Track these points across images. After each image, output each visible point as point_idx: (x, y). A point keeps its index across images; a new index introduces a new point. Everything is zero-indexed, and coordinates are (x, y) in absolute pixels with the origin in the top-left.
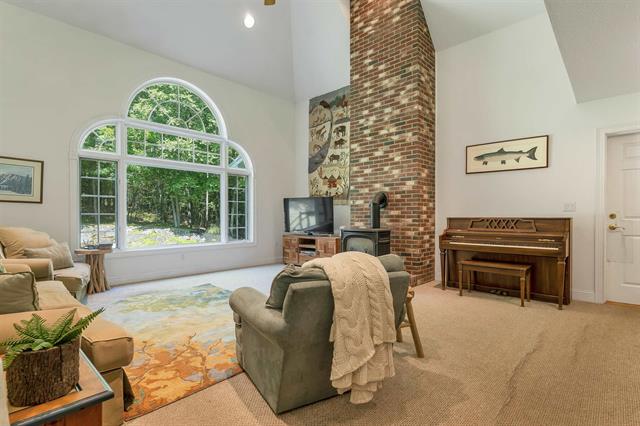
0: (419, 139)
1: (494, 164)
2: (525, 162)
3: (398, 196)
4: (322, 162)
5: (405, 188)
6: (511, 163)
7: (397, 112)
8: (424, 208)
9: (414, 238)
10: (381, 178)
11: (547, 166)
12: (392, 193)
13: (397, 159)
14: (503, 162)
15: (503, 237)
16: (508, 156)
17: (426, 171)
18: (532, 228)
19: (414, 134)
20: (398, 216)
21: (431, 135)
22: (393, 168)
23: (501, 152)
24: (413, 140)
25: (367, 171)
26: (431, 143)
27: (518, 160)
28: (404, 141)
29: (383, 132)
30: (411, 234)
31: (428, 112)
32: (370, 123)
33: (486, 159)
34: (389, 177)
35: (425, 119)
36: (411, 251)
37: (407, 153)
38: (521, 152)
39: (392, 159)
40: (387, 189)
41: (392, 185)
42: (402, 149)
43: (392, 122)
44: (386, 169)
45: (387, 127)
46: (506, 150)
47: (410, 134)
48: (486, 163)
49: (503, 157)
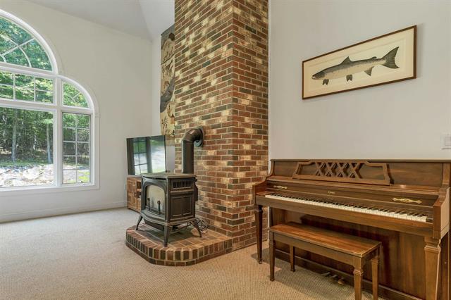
0: (235, 52)
1: (338, 82)
2: (381, 73)
3: (214, 131)
4: (170, 99)
5: (220, 120)
6: (360, 78)
7: (213, 22)
8: (247, 147)
9: (230, 187)
10: (199, 109)
11: (414, 77)
12: (208, 128)
13: (214, 83)
14: (350, 78)
15: (338, 191)
16: (355, 67)
17: (250, 97)
18: (382, 178)
19: (229, 48)
20: (214, 158)
21: (260, 51)
22: (209, 96)
23: (347, 63)
24: (228, 55)
25: (188, 102)
26: (260, 61)
27: (369, 72)
28: (219, 58)
29: (201, 51)
30: (226, 181)
31: (253, 19)
32: (191, 42)
33: (327, 76)
34: (206, 107)
35: (248, 28)
36: (226, 203)
37: (222, 74)
38: (374, 59)
39: (209, 84)
40: (204, 123)
41: (209, 117)
42: (218, 70)
43: (209, 36)
44: (204, 96)
45: (204, 44)
46: (352, 59)
47: (225, 48)
48: (326, 82)
49: (349, 70)
